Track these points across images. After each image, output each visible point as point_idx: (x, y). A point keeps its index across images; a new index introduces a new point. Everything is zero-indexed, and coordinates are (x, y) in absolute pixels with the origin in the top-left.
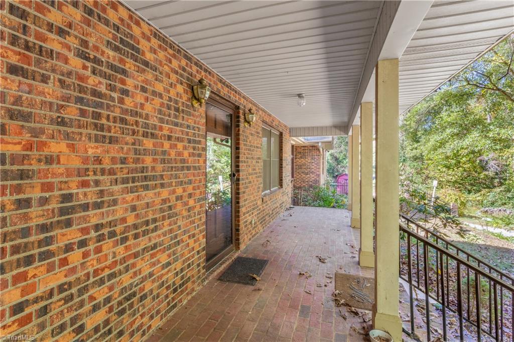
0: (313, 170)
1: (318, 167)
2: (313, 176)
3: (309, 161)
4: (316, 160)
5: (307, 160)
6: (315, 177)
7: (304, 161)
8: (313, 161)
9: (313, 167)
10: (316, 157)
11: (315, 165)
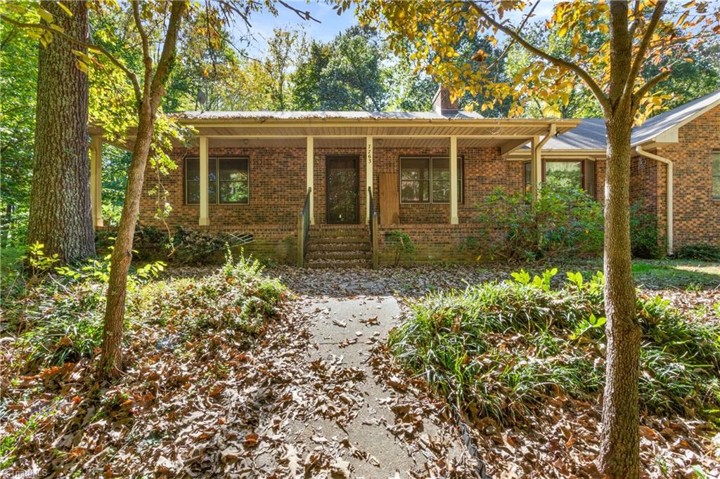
0: (648, 191)
1: (655, 185)
2: (648, 200)
3: (642, 178)
4: (651, 174)
5: (639, 176)
6: (651, 202)
7: (636, 180)
8: (648, 177)
9: (648, 186)
10: (651, 169)
11: (651, 183)
